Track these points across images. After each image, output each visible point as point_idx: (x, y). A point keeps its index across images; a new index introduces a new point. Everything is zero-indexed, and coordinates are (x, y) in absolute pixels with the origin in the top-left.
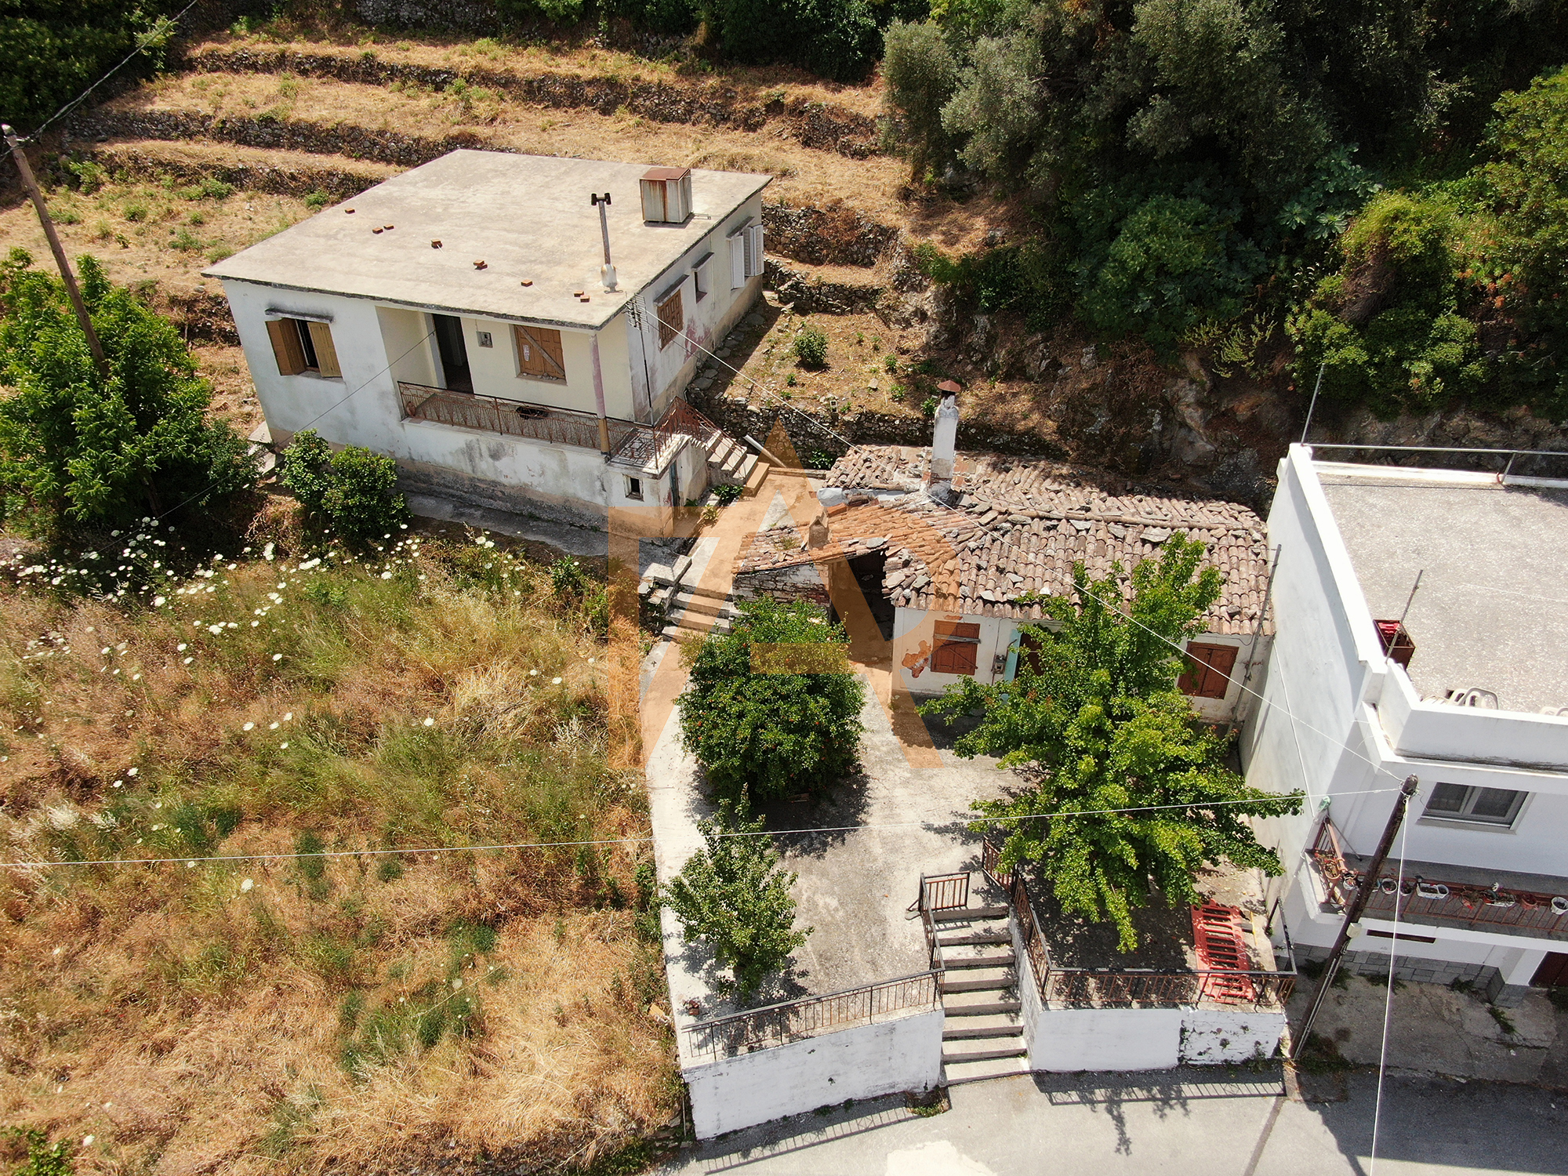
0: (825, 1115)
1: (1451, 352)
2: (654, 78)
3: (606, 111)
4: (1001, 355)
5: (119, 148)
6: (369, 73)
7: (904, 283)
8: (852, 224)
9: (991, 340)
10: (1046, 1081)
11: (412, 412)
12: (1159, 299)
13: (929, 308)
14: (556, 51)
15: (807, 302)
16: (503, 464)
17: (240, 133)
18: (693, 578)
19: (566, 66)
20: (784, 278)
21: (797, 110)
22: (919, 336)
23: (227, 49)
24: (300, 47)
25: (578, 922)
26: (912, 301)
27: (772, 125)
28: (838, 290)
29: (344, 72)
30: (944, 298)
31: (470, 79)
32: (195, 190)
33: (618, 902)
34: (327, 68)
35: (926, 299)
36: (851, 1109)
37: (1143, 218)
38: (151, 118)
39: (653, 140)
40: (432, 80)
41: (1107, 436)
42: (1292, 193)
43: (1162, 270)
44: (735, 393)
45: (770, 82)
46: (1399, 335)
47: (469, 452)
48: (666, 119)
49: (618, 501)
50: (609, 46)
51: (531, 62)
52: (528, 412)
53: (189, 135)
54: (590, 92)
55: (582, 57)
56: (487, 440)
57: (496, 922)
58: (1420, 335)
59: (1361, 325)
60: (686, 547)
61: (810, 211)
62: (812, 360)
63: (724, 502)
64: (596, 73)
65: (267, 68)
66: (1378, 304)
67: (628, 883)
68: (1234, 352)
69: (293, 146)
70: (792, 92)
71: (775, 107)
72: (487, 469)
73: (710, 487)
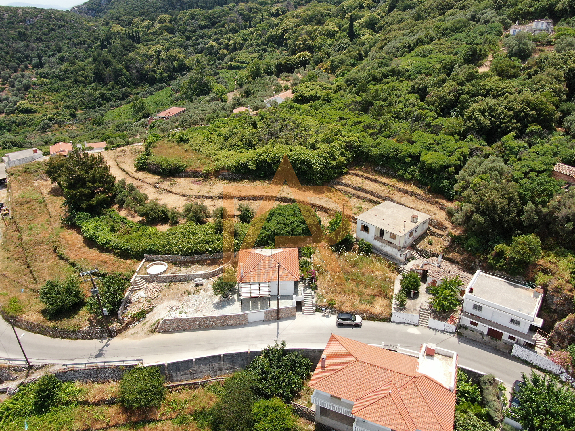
0: (405, 323)
1: (502, 264)
2: (419, 193)
3: (411, 196)
4: (456, 249)
5: (337, 187)
6: (375, 181)
7: (447, 235)
8: (442, 225)
9: (456, 247)
10: (429, 327)
11: (375, 239)
12: (471, 249)
13: (449, 240)
14: (405, 184)
15: (433, 234)
16: (385, 248)
17: (355, 188)
18: (406, 268)
19: (406, 187)
20: (430, 230)
21: (440, 204)
22: (447, 244)
23: (354, 172)
24: (366, 175)
25: (383, 299)
26: (447, 238)
27: (436, 205)
28: (437, 234)
29: (372, 180)
30: (451, 239)
31: (391, 186)
32: (347, 195)
33: (388, 298)
34: (369, 179)
36: (407, 323)
37: (472, 239)
38: (342, 183)
39: (417, 203)
40: (385, 184)
41: (467, 264)
42: (491, 240)
43: (472, 245)
44: (418, 246)
45: (437, 198)
46: (497, 261)
47: (381, 246)
48: (420, 199)
49: (398, 256)
50: (414, 185)
51: (401, 185)
52: (389, 242)
53: (347, 186)
54: (409, 192)
55: (409, 186)
56: (384, 245)
57: (376, 296)
58: (499, 261)
59: (493, 258)
60: (406, 264)
61: (437, 221)
62: (430, 243)
63: (412, 260)
64: (410, 190)
65: (360, 177)
66: (496, 256)
67: (390, 297)
68: (481, 257)
69: (362, 192)
70: (441, 201)
71: (437, 202)
72: (383, 248)
73: (411, 257)
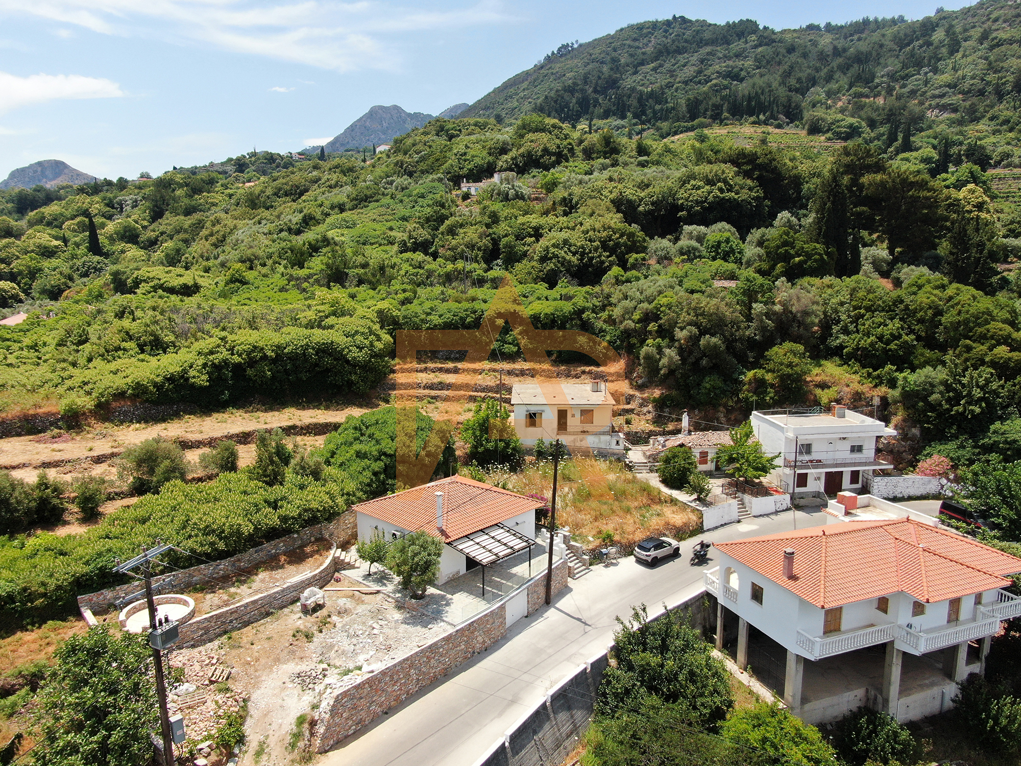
0: (722, 525)
1: (772, 395)
3: (533, 377)
5: (395, 392)
6: (456, 371)
7: (641, 405)
9: (670, 414)
10: (755, 517)
12: (715, 394)
13: (651, 410)
17: (431, 387)
18: (635, 461)
19: (516, 366)
21: (590, 373)
22: (649, 417)
24: (431, 365)
25: (662, 505)
26: (645, 410)
27: (583, 377)
29: (448, 371)
30: (655, 407)
31: (489, 371)
32: (425, 401)
34: (441, 370)
35: (650, 407)
36: (726, 524)
37: (707, 379)
42: (733, 372)
43: (714, 388)
46: (762, 393)
51: (506, 366)
54: (526, 372)
55: (520, 364)
57: (650, 506)
58: (765, 393)
59: (755, 393)
62: (629, 423)
63: (627, 451)
65: (421, 371)
66: (757, 389)
68: (730, 403)
70: (587, 369)
71: (584, 372)
